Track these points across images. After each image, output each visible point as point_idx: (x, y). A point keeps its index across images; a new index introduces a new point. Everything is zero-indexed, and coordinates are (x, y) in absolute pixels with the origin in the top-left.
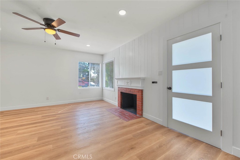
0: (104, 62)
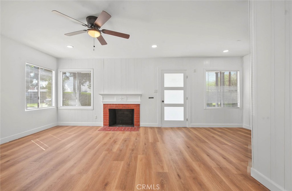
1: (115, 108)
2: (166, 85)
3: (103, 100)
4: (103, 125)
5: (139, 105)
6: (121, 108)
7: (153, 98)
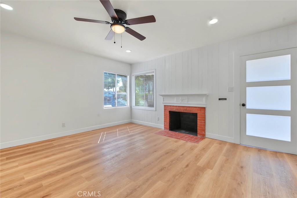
0: (132, 74)
1: (175, 110)
2: (249, 79)
3: (163, 101)
4: (163, 128)
5: (204, 108)
6: (182, 110)
7: (226, 99)
